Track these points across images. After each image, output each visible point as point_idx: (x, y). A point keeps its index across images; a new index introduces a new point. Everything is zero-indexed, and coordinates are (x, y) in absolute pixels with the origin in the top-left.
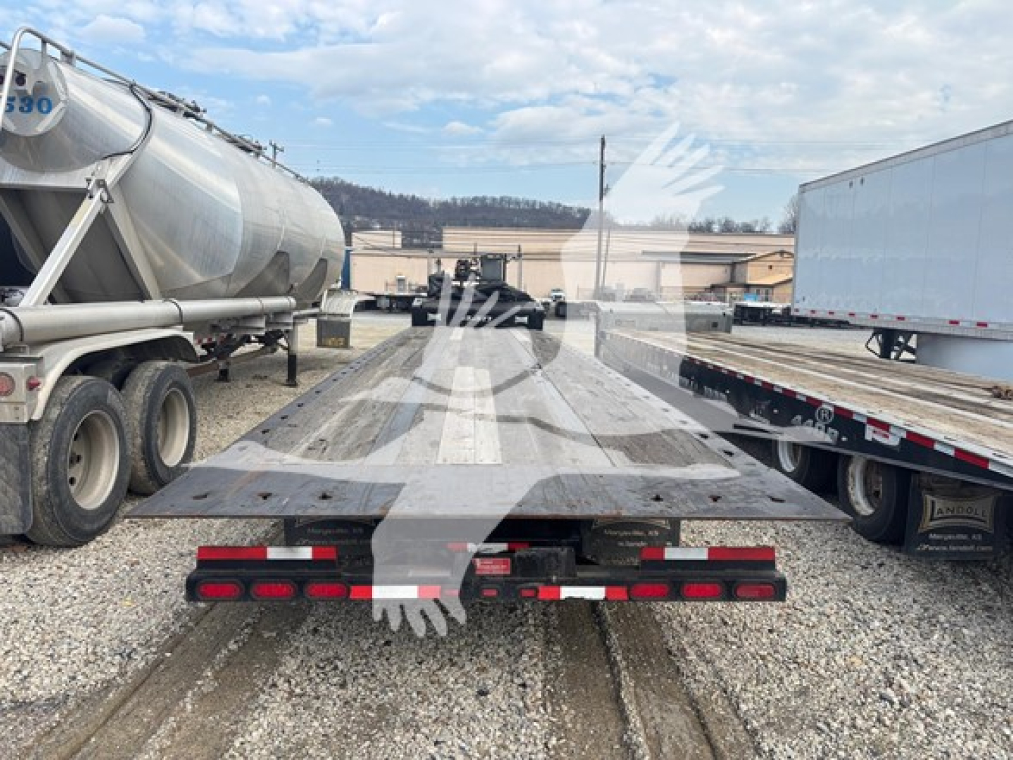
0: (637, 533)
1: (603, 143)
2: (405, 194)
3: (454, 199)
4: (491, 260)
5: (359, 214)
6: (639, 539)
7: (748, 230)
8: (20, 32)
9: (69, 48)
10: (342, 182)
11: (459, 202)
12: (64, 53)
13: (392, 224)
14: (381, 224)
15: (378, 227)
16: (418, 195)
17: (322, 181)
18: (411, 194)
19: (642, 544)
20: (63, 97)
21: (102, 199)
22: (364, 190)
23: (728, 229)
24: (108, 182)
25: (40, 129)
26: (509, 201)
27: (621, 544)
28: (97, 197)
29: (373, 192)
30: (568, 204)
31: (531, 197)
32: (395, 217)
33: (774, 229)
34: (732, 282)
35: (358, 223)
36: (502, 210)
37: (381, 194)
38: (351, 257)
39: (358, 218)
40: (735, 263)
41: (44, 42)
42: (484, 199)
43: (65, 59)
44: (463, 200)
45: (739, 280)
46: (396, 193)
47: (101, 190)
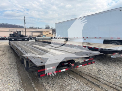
1: (24, 17)
4: (19, 32)
7: (41, 29)
23: (39, 28)
26: (8, 24)
30: (17, 25)
31: (11, 24)
33: (44, 28)
34: (41, 34)
36: (7, 25)
40: (41, 32)
42: (4, 24)
45: (42, 34)
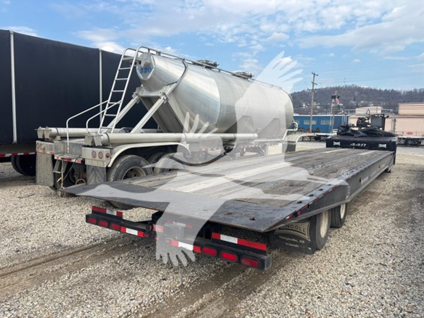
0: (294, 240)
2: (388, 89)
3: (415, 90)
4: (376, 117)
5: (363, 100)
6: (295, 243)
8: (139, 47)
9: (159, 50)
10: (356, 86)
11: (418, 91)
12: (157, 52)
13: (380, 104)
14: (374, 104)
15: (373, 105)
16: (395, 89)
17: (346, 87)
18: (391, 89)
19: (296, 246)
20: (154, 67)
21: (164, 99)
22: (367, 89)
24: (167, 94)
25: (149, 77)
27: (287, 244)
28: (162, 98)
29: (371, 89)
32: (381, 100)
35: (362, 104)
37: (375, 90)
38: (349, 119)
39: (362, 102)
41: (149, 50)
43: (158, 54)
44: (420, 90)
46: (383, 89)
47: (164, 96)
